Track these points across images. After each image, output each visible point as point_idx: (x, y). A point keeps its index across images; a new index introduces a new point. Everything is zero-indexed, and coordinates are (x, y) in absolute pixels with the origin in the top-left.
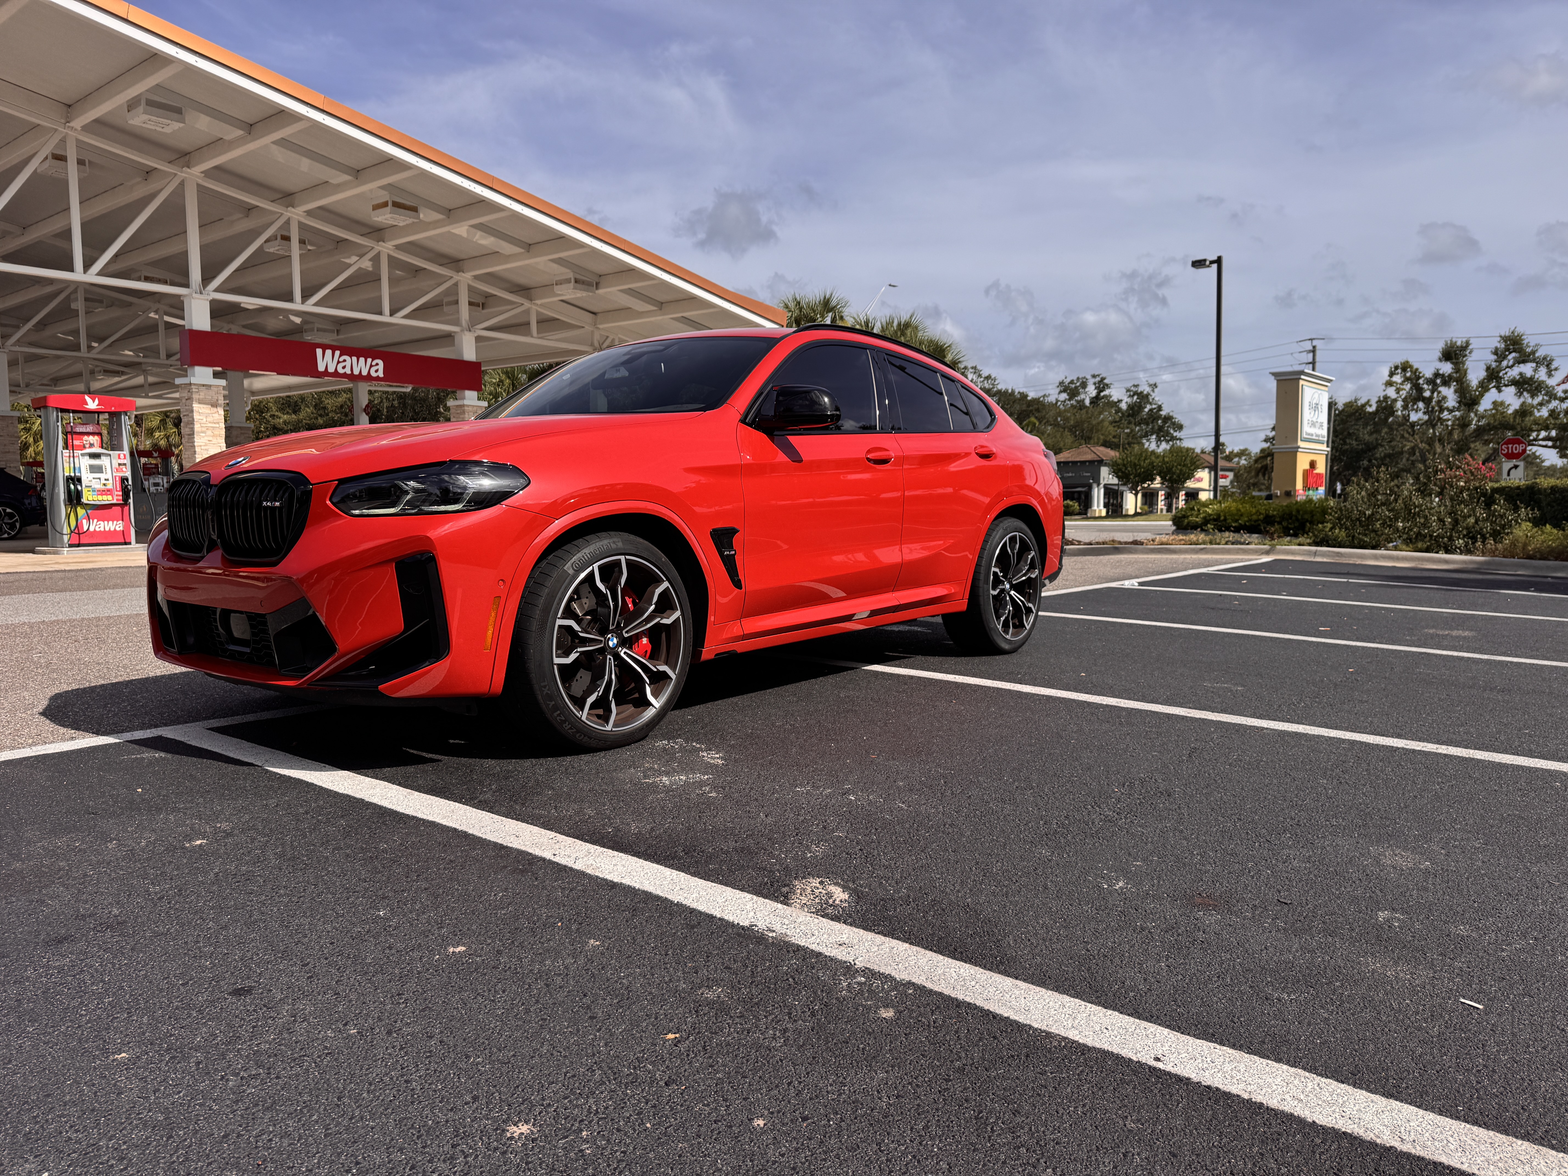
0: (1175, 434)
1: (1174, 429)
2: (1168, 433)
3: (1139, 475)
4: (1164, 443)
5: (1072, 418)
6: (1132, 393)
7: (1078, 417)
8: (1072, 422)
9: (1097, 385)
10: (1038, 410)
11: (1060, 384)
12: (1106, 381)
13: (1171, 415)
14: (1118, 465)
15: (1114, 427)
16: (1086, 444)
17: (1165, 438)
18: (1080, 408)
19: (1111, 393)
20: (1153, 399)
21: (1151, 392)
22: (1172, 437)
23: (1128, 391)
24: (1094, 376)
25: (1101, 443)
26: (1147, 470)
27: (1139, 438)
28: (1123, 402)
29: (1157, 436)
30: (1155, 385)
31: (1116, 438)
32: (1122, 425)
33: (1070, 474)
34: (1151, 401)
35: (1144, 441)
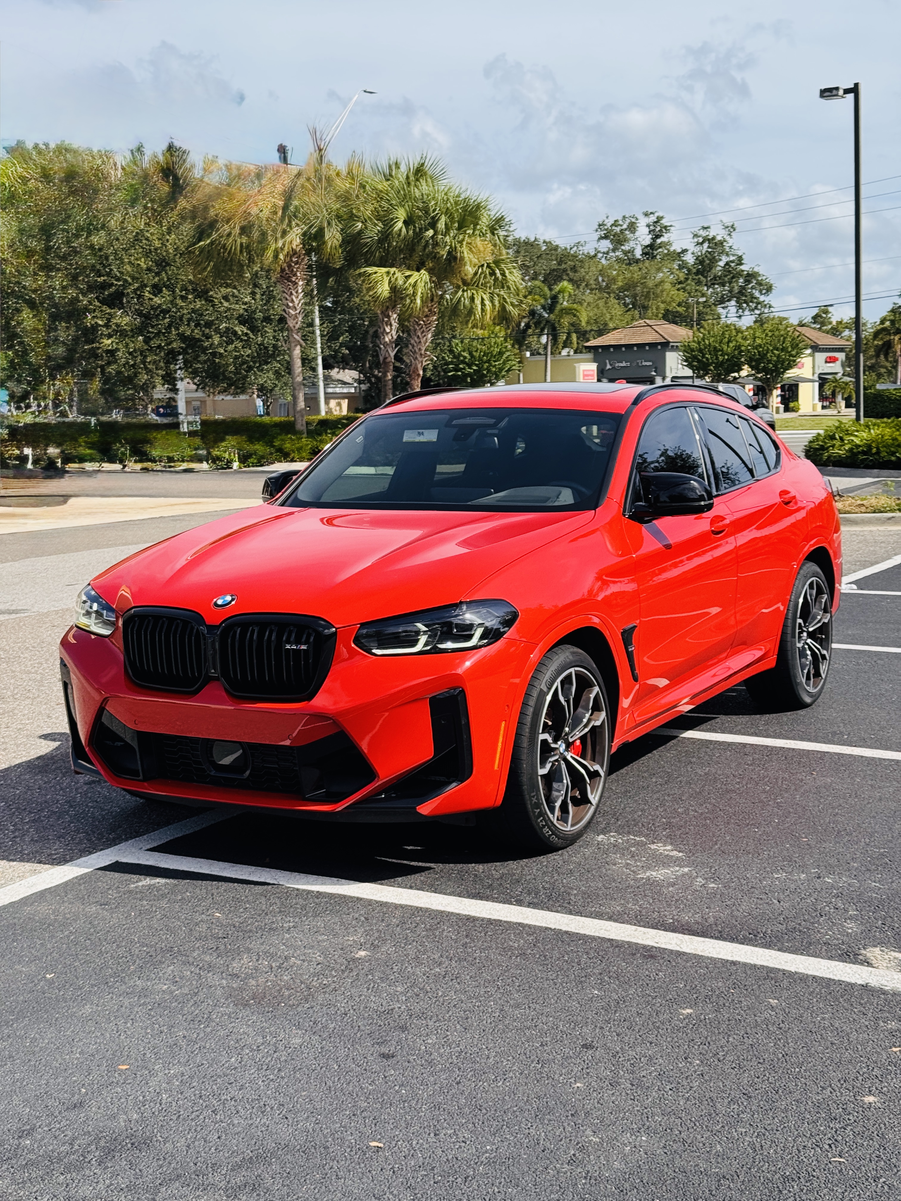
0: (762, 298)
1: (761, 291)
2: (752, 297)
3: (721, 365)
4: (747, 313)
5: (620, 278)
6: (701, 240)
7: (628, 275)
8: (620, 284)
9: (652, 228)
10: (574, 269)
11: (600, 225)
12: (664, 222)
13: (756, 270)
14: (693, 350)
15: (678, 290)
16: (641, 318)
17: (748, 305)
18: (630, 264)
19: (671, 239)
20: (731, 247)
21: (727, 238)
22: (758, 303)
23: (696, 236)
24: (646, 215)
25: (660, 315)
26: (733, 357)
27: (713, 307)
28: (689, 252)
29: (737, 302)
30: (732, 226)
31: (680, 309)
32: (688, 288)
33: (624, 364)
34: (727, 249)
35: (720, 310)
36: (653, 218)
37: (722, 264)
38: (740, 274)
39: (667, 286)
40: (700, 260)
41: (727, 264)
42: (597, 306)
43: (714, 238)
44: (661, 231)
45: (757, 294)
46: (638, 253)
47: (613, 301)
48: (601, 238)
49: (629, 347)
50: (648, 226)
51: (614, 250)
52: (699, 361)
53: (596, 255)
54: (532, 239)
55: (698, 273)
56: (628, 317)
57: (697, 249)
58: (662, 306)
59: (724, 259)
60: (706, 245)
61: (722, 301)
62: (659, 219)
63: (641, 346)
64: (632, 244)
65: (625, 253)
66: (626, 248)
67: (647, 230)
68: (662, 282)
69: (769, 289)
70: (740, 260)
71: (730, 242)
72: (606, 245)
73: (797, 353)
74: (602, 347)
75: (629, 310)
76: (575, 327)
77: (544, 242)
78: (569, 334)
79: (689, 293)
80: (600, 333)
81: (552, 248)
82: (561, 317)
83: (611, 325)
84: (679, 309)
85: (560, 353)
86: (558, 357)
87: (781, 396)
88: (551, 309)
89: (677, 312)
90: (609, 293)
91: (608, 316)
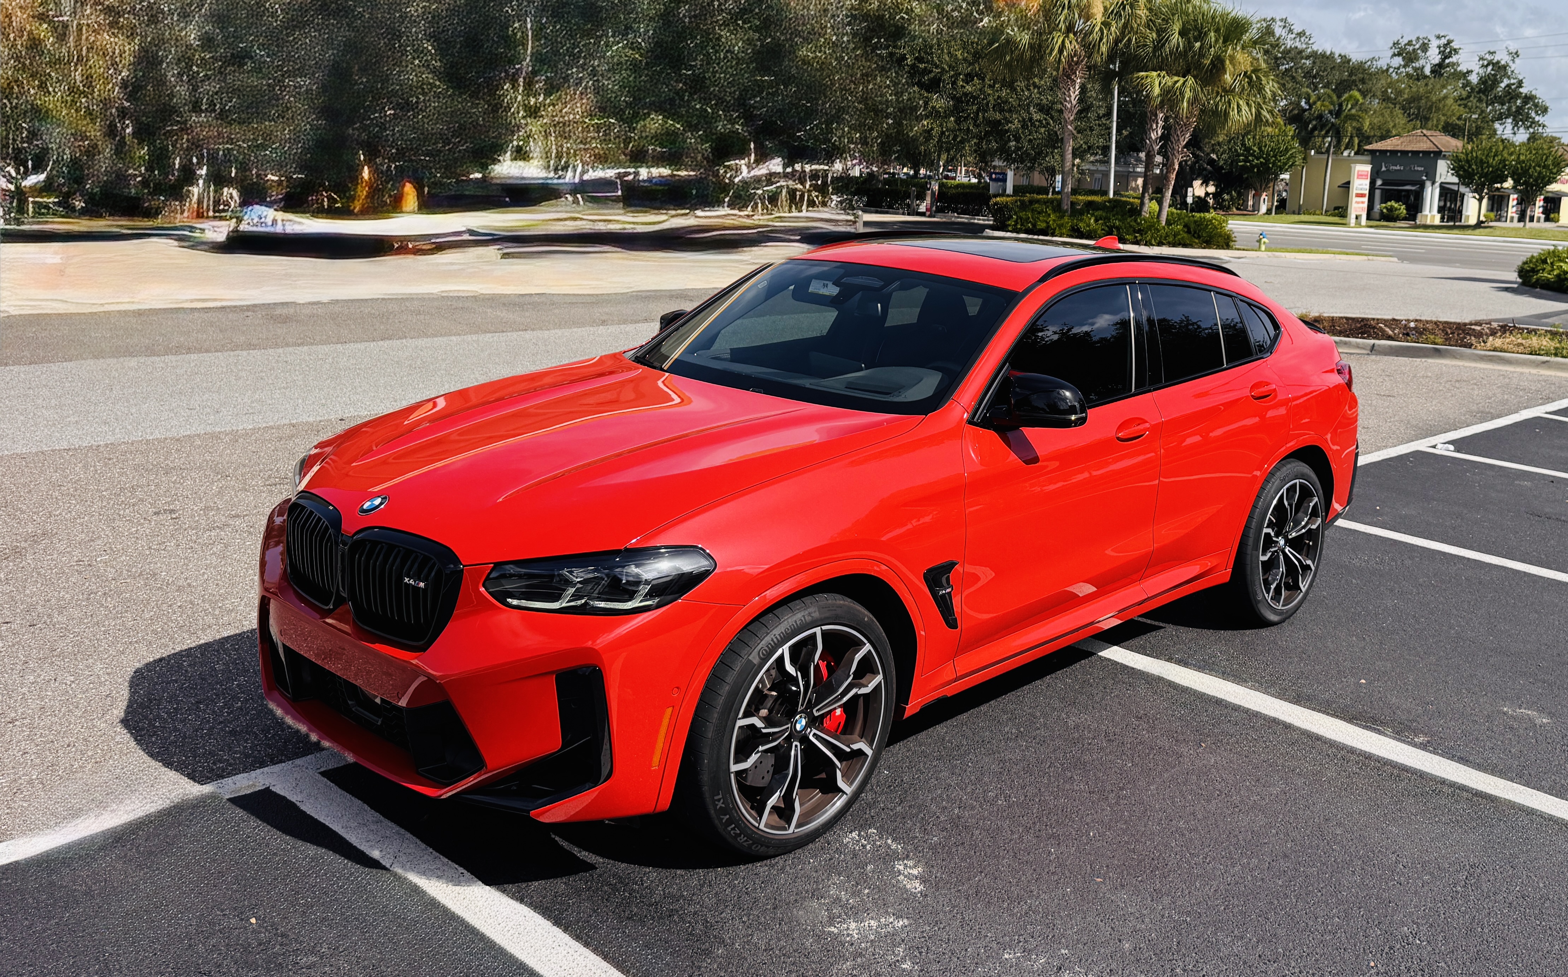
0: (1537, 118)
1: (1536, 112)
2: (1528, 117)
3: (1486, 175)
4: (1522, 130)
5: (1407, 91)
6: (1486, 63)
7: (1414, 89)
8: (1406, 96)
9: (1442, 49)
10: (1363, 81)
11: (1394, 44)
12: (1455, 45)
13: (1533, 93)
14: (1460, 161)
15: (1460, 105)
16: (1421, 128)
17: (1523, 123)
18: (1418, 79)
19: (1460, 61)
20: (1513, 72)
21: (1511, 64)
22: (1533, 123)
23: (1482, 59)
24: (1438, 37)
25: (1440, 127)
26: (1497, 170)
27: (1491, 123)
28: (1474, 73)
29: (1514, 120)
30: (1516, 53)
31: (1460, 123)
32: (1470, 104)
33: (1398, 168)
34: (1509, 73)
35: (1497, 125)
36: (1444, 41)
37: (1503, 85)
38: (1518, 95)
39: (1450, 101)
40: (1483, 81)
41: (1508, 86)
42: (1382, 115)
43: (1498, 62)
44: (1450, 52)
45: (1533, 114)
46: (1427, 71)
47: (1398, 111)
48: (1394, 55)
49: (1405, 153)
50: (1439, 47)
51: (1405, 66)
52: (1465, 171)
53: (1387, 70)
54: (1328, 53)
55: (1480, 91)
56: (1410, 126)
57: (1481, 71)
58: (1443, 118)
59: (1506, 82)
60: (1490, 68)
61: (1500, 118)
62: (1449, 42)
63: (1416, 153)
64: (1422, 62)
65: (1415, 69)
66: (1416, 65)
67: (1437, 51)
68: (1445, 97)
69: (1545, 110)
70: (1520, 84)
71: (1513, 66)
72: (1398, 61)
73: (1558, 171)
74: (1381, 151)
75: (1412, 120)
76: (1359, 131)
77: (1340, 55)
78: (1351, 137)
79: (1470, 109)
80: (1383, 138)
81: (1346, 60)
82: (1345, 122)
83: (1394, 133)
84: (1457, 122)
85: (1342, 153)
86: (1340, 157)
87: (1543, 206)
88: (1338, 114)
89: (1456, 124)
90: (1395, 104)
91: (1392, 124)
